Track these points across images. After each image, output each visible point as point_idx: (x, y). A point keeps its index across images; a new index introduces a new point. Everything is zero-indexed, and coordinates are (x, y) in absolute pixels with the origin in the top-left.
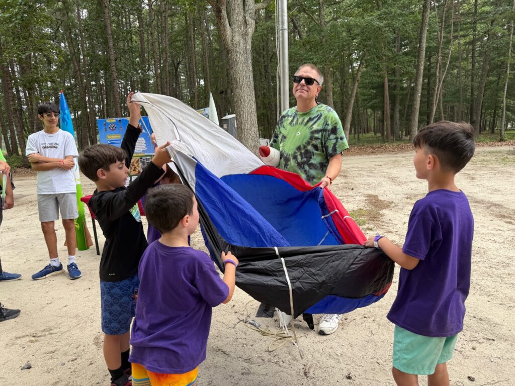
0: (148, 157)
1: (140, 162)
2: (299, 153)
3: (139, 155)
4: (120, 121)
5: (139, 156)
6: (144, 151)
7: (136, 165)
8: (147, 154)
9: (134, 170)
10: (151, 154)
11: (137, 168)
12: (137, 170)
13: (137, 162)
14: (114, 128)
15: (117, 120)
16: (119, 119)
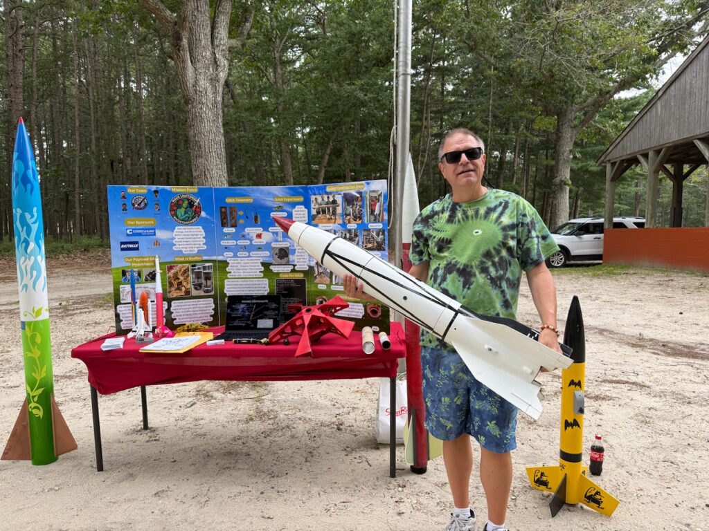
0: (207, 264)
1: (190, 273)
2: (490, 263)
3: (190, 259)
4: (156, 192)
5: (191, 262)
6: (200, 252)
7: (182, 278)
8: (205, 258)
9: (179, 289)
10: (214, 258)
11: (184, 284)
12: (183, 289)
13: (185, 272)
14: (143, 205)
15: (149, 190)
16: (154, 188)
